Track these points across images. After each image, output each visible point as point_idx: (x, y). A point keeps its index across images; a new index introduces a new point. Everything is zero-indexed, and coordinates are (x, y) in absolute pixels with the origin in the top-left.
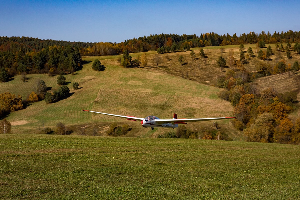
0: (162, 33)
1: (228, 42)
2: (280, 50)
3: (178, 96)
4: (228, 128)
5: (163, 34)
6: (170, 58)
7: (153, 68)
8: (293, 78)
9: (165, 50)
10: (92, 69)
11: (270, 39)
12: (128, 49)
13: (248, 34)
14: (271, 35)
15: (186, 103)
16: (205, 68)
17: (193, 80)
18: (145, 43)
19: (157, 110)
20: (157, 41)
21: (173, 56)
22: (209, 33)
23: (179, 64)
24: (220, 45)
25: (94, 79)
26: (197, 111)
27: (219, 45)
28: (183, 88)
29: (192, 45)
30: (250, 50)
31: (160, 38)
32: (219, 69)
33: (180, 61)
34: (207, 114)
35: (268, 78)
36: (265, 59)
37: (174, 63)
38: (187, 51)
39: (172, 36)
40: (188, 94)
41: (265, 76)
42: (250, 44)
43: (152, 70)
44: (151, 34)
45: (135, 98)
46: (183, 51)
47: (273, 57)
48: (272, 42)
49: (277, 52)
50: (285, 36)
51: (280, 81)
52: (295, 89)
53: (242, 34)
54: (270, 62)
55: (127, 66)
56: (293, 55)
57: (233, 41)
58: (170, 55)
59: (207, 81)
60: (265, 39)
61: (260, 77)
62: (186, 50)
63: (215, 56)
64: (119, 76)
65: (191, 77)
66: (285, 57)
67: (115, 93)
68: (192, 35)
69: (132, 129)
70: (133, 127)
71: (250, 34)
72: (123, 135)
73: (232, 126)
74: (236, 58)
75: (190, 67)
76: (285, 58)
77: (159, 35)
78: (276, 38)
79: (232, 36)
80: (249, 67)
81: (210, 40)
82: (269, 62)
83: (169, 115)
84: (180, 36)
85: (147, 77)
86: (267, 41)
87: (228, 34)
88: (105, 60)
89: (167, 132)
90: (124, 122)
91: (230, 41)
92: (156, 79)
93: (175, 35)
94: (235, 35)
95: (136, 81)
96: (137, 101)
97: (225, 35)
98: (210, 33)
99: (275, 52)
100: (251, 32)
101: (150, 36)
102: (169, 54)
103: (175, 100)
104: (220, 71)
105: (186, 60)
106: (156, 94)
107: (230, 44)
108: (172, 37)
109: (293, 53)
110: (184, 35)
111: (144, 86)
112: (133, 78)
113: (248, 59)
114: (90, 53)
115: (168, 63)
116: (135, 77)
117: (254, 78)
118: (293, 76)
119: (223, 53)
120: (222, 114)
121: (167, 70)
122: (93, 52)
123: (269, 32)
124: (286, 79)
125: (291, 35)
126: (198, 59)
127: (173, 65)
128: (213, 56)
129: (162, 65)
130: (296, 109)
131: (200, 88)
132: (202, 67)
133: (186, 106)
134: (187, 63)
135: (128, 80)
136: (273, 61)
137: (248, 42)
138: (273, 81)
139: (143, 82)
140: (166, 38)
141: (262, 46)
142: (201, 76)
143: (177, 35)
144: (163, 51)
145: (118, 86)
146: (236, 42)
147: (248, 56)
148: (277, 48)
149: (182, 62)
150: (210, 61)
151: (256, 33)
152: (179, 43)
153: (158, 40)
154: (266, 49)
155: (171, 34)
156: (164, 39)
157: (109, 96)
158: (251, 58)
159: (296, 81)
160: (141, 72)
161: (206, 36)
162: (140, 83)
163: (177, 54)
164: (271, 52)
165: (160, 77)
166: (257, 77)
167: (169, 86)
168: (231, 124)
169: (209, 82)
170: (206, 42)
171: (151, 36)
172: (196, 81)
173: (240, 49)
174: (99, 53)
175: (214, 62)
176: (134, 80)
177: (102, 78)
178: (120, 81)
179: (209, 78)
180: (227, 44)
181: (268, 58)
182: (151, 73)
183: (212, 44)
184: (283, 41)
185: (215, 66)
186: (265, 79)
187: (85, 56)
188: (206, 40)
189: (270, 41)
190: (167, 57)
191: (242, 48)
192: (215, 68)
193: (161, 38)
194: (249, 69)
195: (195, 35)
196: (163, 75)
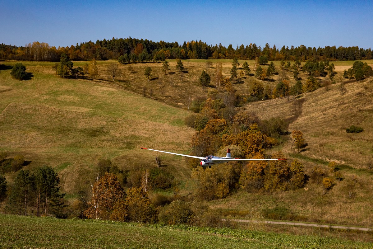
0: (130, 37)
1: (221, 55)
2: (286, 69)
3: (125, 120)
4: (178, 167)
5: (131, 39)
6: (135, 70)
7: (104, 81)
8: (292, 103)
9: (129, 60)
10: (10, 77)
11: (276, 54)
12: (79, 55)
13: (247, 46)
14: (278, 50)
15: (131, 129)
16: (181, 86)
17: (159, 100)
18: (105, 48)
19: (82, 137)
20: (121, 47)
21: (140, 68)
22: (195, 41)
23: (146, 79)
24: (209, 57)
25: (9, 90)
26: (142, 140)
27: (207, 58)
28: (137, 109)
29: (169, 55)
30: (246, 67)
31: (126, 43)
32: (200, 89)
33: (147, 74)
34: (155, 146)
35: (263, 102)
36: (265, 79)
37: (139, 77)
38: (161, 62)
39: (144, 42)
40: (141, 118)
41: (260, 101)
42: (250, 59)
43: (103, 83)
44: (113, 37)
45: (59, 119)
46: (155, 63)
47: (275, 77)
48: (278, 59)
49: (282, 70)
50: (295, 52)
51: (275, 106)
52: (291, 116)
53: (239, 46)
54: (271, 83)
55: (65, 76)
56: (303, 76)
57: (227, 54)
58: (136, 66)
59: (179, 102)
60: (269, 55)
61: (253, 102)
62: (159, 62)
63: (198, 71)
64: (49, 88)
65: (158, 97)
66: (292, 78)
67: (30, 111)
68: (173, 43)
69: (31, 163)
70: (33, 160)
71: (250, 46)
72: (13, 171)
73: (185, 164)
74: (227, 76)
75: (160, 83)
76: (292, 80)
77: (125, 39)
78: (284, 54)
79: (227, 48)
80: (242, 88)
81: (196, 51)
82: (269, 83)
83: (97, 145)
84: (156, 42)
85: (90, 92)
86: (272, 57)
87: (220, 44)
88: (37, 66)
89: (82, 169)
90: (23, 152)
91: (223, 54)
92: (103, 96)
93: (148, 41)
94: (231, 46)
95: (71, 97)
96: (59, 123)
97: (217, 45)
98: (197, 42)
99: (279, 70)
100: (251, 44)
101: (112, 39)
102: (134, 65)
103: (117, 124)
104: (201, 91)
105: (156, 73)
106: (93, 115)
107: (223, 58)
108: (144, 44)
109: (302, 74)
110: (161, 41)
111: (81, 104)
112: (68, 92)
113: (243, 78)
114: (18, 57)
115: (131, 77)
116: (72, 91)
117: (244, 102)
118: (293, 100)
119: (210, 69)
120: (177, 147)
121: (126, 85)
122: (23, 55)
123: (275, 45)
124: (283, 103)
125: (303, 51)
126: (174, 73)
127: (137, 80)
128: (196, 71)
129: (121, 78)
130: (282, 143)
131: (164, 110)
132: (177, 84)
133: (130, 133)
134: (158, 78)
135: (59, 94)
136: (275, 82)
137: (247, 56)
138: (267, 106)
139: (80, 98)
140: (134, 44)
141: (263, 62)
142: (173, 96)
143: (151, 41)
144: (128, 60)
145: (40, 102)
146: (231, 55)
147: (243, 73)
148: (283, 66)
149: (149, 76)
150: (190, 77)
151: (258, 46)
152: (153, 52)
153: (123, 45)
154: (268, 66)
155: (142, 39)
156: (132, 45)
157: (20, 114)
158: (247, 76)
159: (294, 107)
160: (85, 85)
161: (190, 45)
162: (76, 99)
163: (146, 66)
164: (274, 69)
165: (110, 93)
166: (250, 101)
167: (118, 106)
168: (184, 161)
169: (181, 104)
170: (190, 53)
171: (114, 40)
172: (164, 102)
173: (233, 63)
174: (33, 57)
175: (195, 78)
176: (68, 95)
177: (21, 90)
178: (47, 94)
179: (183, 99)
180: (219, 58)
181: (269, 78)
182: (99, 87)
183: (198, 56)
184: (292, 58)
185: (195, 84)
186: (258, 104)
187: (9, 59)
188: (190, 50)
189: (275, 58)
190: (130, 69)
191: (237, 63)
192: (194, 86)
193: (128, 43)
194: (242, 90)
195: (176, 43)
196: (117, 91)
